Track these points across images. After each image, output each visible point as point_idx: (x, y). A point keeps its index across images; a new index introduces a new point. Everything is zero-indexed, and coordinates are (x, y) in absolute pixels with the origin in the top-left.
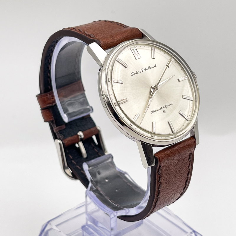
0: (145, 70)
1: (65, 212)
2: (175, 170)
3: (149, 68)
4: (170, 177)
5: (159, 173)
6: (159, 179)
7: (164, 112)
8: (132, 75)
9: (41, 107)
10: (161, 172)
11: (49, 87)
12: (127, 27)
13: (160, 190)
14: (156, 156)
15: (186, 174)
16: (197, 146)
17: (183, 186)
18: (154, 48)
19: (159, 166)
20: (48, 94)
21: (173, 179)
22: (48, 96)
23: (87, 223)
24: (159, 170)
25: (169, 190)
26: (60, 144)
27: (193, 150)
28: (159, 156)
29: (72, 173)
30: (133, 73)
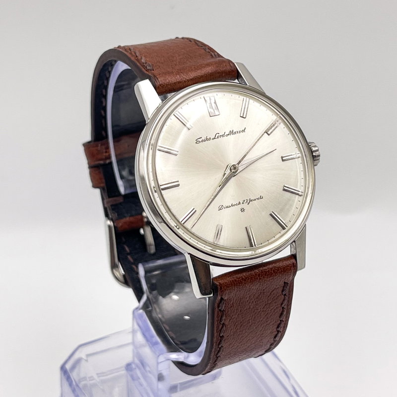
0: (223, 136)
1: (111, 334)
2: (253, 307)
3: (232, 133)
4: (243, 318)
5: (220, 308)
6: (221, 319)
7: (243, 210)
8: (197, 142)
9: (88, 164)
10: (223, 307)
11: (103, 133)
12: (219, 56)
13: (223, 336)
14: (216, 282)
15: (278, 315)
16: (298, 272)
17: (271, 333)
18: (248, 99)
19: (219, 298)
20: (100, 145)
21: (251, 321)
22: (99, 148)
23: (134, 360)
24: (221, 305)
25: (243, 337)
26: (109, 227)
27: (291, 278)
28: (220, 282)
29: (124, 276)
30: (200, 140)
